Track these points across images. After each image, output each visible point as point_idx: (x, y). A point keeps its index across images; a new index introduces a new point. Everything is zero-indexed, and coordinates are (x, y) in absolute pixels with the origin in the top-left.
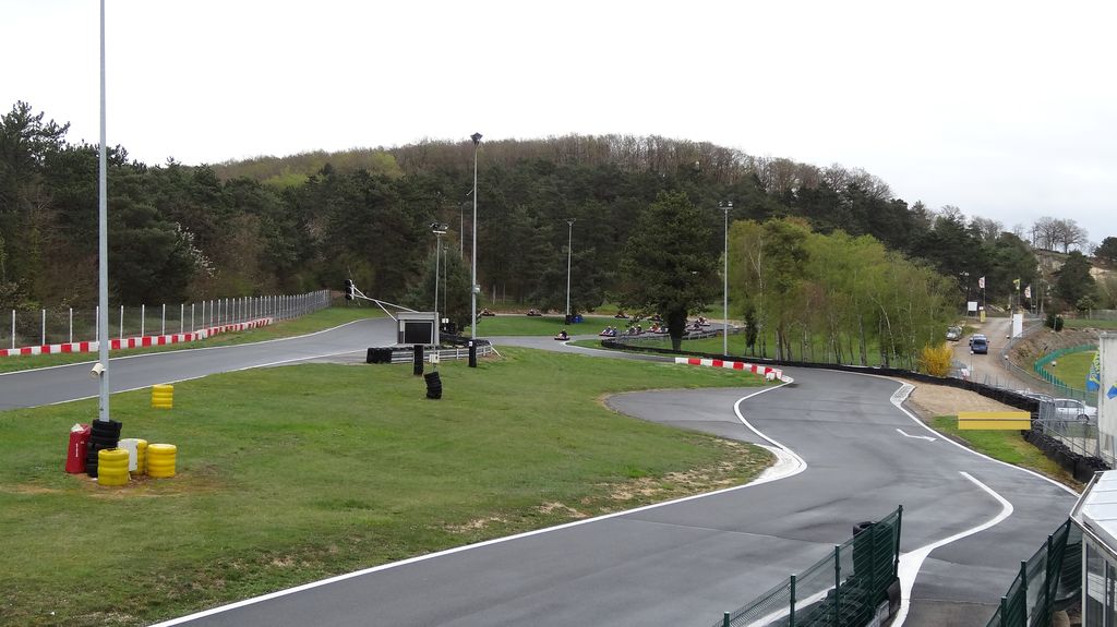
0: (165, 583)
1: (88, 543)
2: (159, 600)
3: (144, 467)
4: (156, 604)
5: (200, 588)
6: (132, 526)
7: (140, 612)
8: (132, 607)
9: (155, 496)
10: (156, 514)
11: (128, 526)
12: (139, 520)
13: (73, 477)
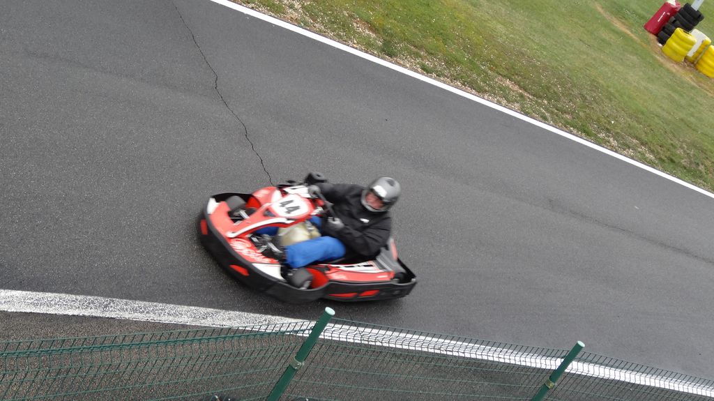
0: (684, 151)
1: (646, 88)
2: (675, 160)
3: (696, 58)
4: (672, 161)
5: (703, 171)
6: (676, 97)
7: (661, 159)
8: (658, 153)
9: (695, 84)
10: (692, 99)
11: (673, 95)
12: (681, 95)
13: (647, 33)
